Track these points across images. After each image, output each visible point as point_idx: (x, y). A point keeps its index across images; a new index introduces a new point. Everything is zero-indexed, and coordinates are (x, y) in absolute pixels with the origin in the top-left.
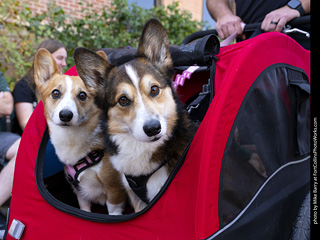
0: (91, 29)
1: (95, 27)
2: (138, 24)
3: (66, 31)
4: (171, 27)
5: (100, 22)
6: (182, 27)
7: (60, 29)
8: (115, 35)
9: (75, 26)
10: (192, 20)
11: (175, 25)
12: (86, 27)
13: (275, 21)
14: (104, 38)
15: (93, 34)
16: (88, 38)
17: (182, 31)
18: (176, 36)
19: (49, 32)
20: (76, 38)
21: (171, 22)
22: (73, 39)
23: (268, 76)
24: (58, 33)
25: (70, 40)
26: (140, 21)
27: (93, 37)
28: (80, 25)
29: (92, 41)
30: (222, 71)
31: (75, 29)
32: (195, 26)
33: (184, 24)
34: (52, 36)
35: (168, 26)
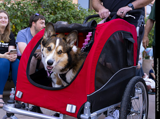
0: (24, 6)
1: (26, 5)
2: (47, 4)
3: (12, 7)
4: (63, 6)
5: (29, 3)
6: (68, 7)
7: (9, 6)
8: (36, 9)
9: (16, 4)
10: (73, 3)
11: (64, 5)
12: (22, 5)
13: (122, 12)
14: (30, 11)
15: (25, 9)
16: (23, 11)
17: (68, 8)
18: (65, 11)
19: (3, 7)
20: (17, 10)
21: (63, 4)
22: (15, 10)
23: (115, 35)
24: (8, 7)
25: (14, 11)
26: (48, 3)
27: (25, 10)
28: (19, 4)
29: (25, 12)
30: (97, 34)
31: (16, 6)
32: (74, 6)
33: (69, 5)
34: (4, 9)
35: (61, 6)
